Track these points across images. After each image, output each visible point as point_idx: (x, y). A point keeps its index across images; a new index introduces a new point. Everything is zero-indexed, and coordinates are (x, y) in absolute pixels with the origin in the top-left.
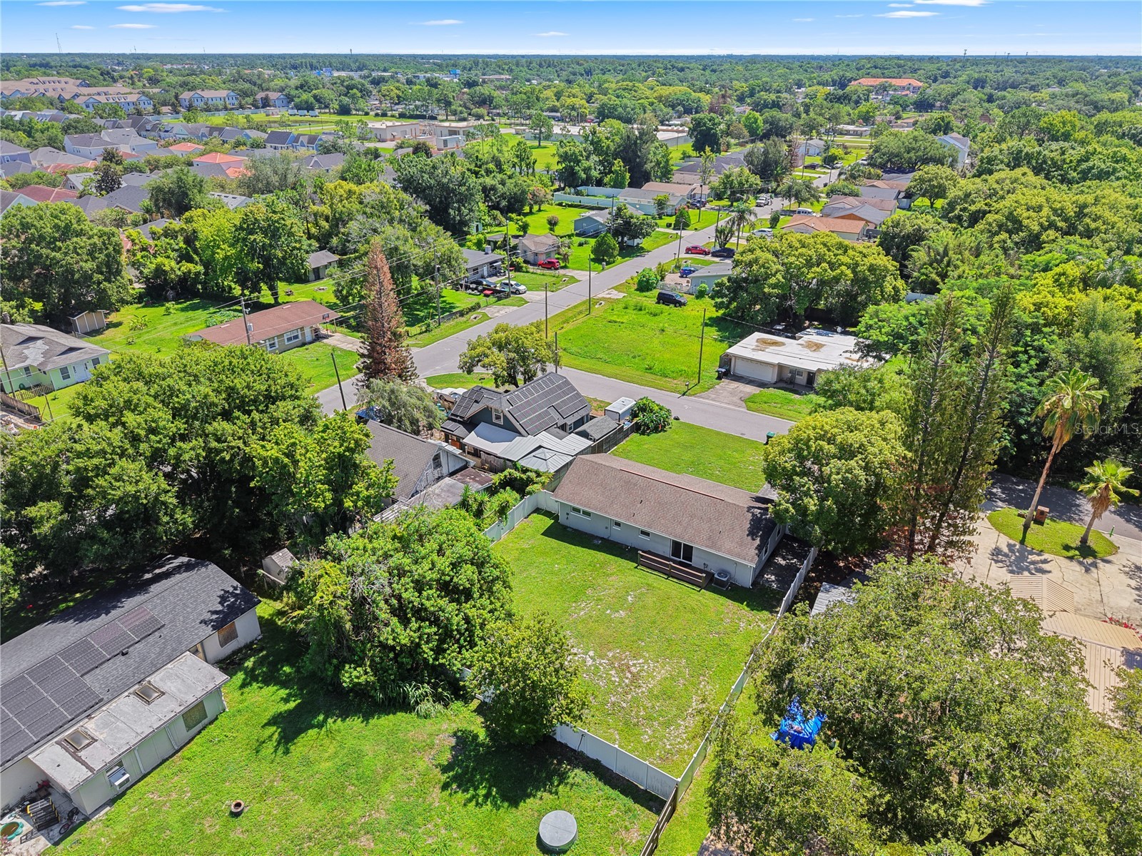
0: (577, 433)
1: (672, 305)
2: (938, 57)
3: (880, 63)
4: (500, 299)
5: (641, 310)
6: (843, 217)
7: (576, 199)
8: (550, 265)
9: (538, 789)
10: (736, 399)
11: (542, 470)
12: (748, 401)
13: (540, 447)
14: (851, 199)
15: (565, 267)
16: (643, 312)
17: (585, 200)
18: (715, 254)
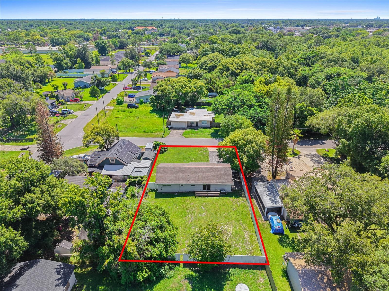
0: (143, 159)
1: (134, 108)
2: (156, 20)
3: (139, 21)
4: (65, 117)
5: (124, 111)
6: (167, 72)
7: (66, 75)
8: (76, 101)
9: (225, 282)
10: (179, 135)
11: (142, 175)
12: (183, 135)
13: (135, 167)
14: (165, 66)
15: (82, 101)
16: (125, 112)
17: (70, 75)
18: (134, 89)
